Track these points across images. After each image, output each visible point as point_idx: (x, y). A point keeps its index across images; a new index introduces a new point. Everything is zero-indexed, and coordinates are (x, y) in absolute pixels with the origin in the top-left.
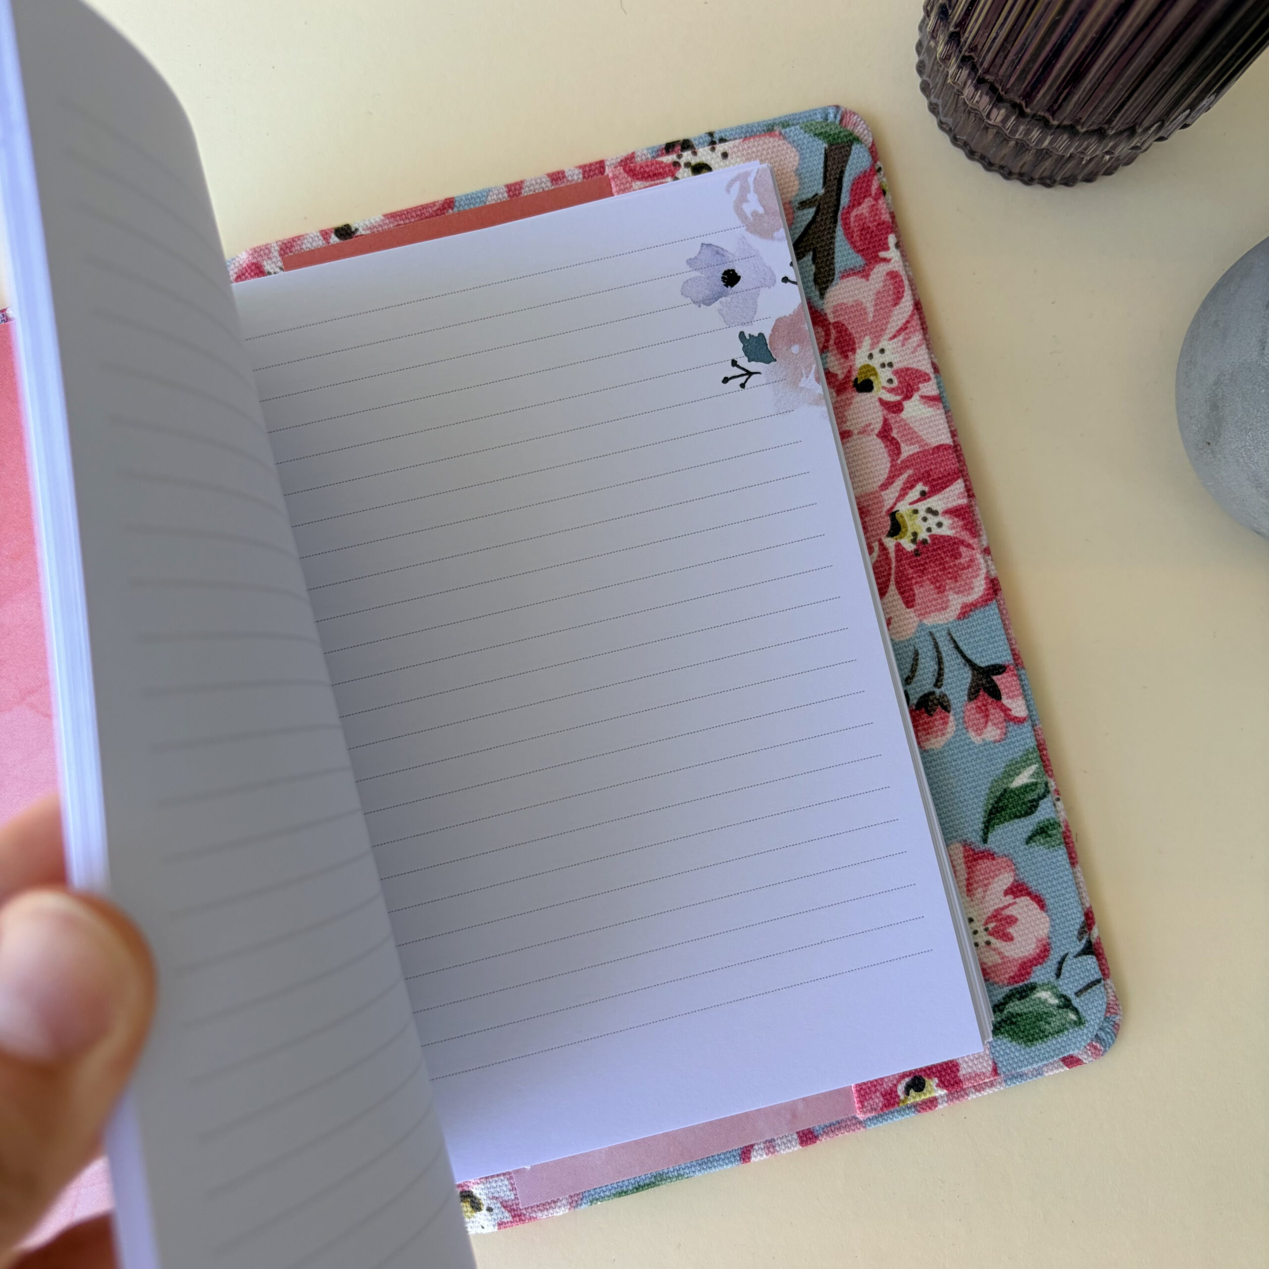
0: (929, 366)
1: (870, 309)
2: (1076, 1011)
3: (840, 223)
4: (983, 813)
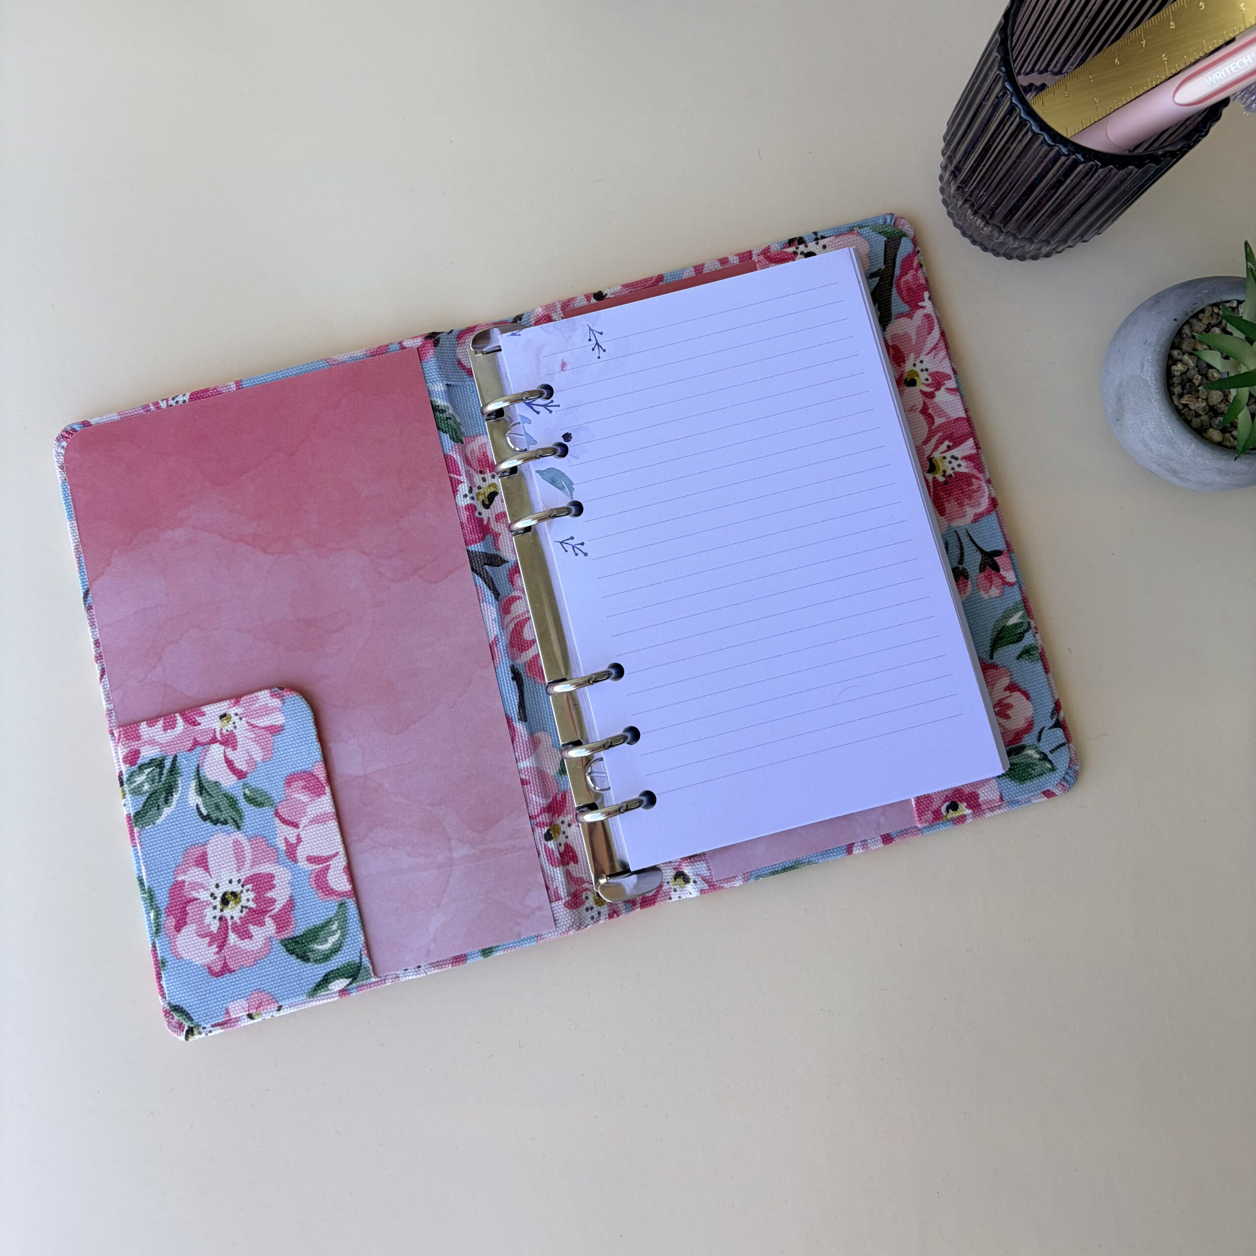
0: (951, 370)
1: (914, 337)
2: (1050, 762)
3: (894, 285)
4: (990, 641)
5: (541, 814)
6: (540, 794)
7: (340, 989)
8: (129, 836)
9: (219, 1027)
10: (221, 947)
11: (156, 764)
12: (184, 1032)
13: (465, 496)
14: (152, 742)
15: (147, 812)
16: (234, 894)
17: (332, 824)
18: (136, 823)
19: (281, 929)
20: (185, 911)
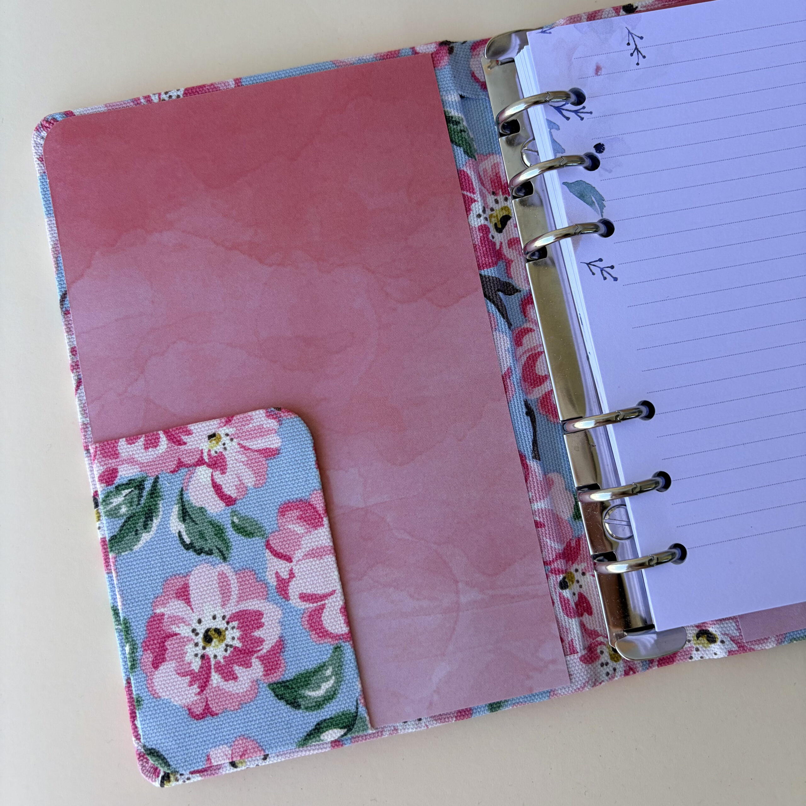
5: (557, 560)
6: (555, 539)
7: (333, 739)
8: (103, 562)
9: (198, 775)
10: (203, 688)
11: (135, 485)
12: (160, 778)
13: (479, 216)
14: (131, 461)
15: (124, 537)
16: (218, 631)
17: (330, 560)
18: (111, 548)
19: (269, 672)
20: (164, 646)
